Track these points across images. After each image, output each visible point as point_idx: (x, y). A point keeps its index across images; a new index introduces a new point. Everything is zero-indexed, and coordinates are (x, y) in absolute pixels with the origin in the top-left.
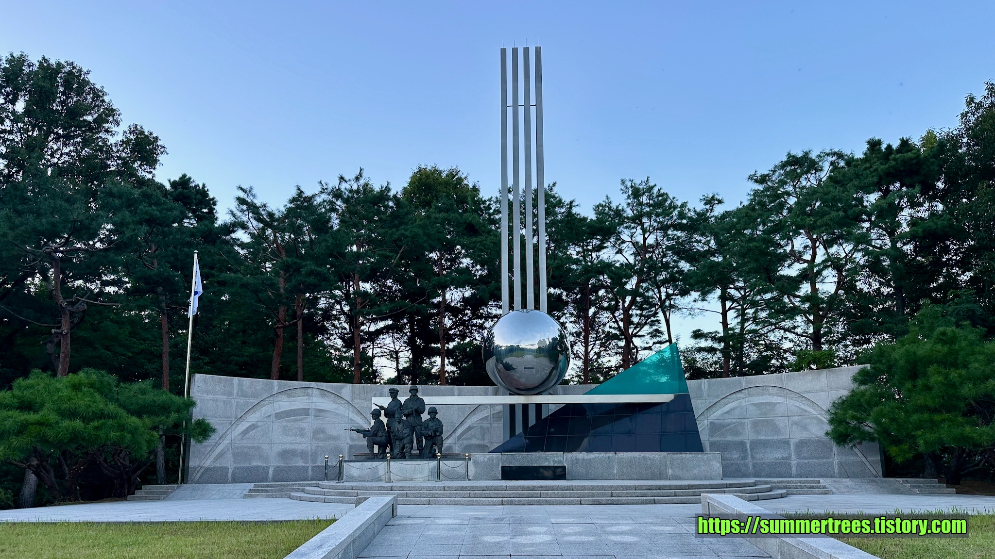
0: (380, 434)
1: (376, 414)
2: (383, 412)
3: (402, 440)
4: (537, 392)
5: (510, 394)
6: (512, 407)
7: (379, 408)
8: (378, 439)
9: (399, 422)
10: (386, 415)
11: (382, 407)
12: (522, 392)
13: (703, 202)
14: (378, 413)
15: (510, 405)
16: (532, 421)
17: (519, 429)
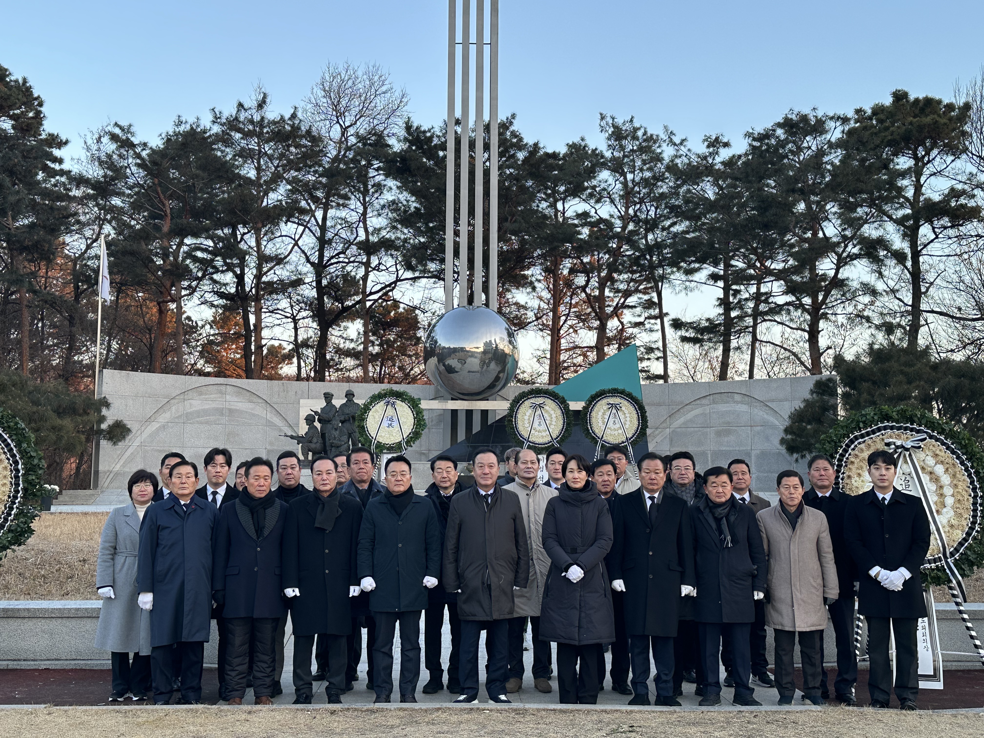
0: (315, 440)
1: (309, 420)
2: (317, 417)
3: (338, 447)
4: (481, 397)
5: (452, 399)
6: (454, 413)
7: (313, 413)
8: (313, 446)
9: (336, 429)
10: (319, 421)
11: (316, 413)
12: (466, 397)
13: (706, 143)
14: (312, 419)
15: (452, 410)
16: (476, 427)
17: (461, 436)
